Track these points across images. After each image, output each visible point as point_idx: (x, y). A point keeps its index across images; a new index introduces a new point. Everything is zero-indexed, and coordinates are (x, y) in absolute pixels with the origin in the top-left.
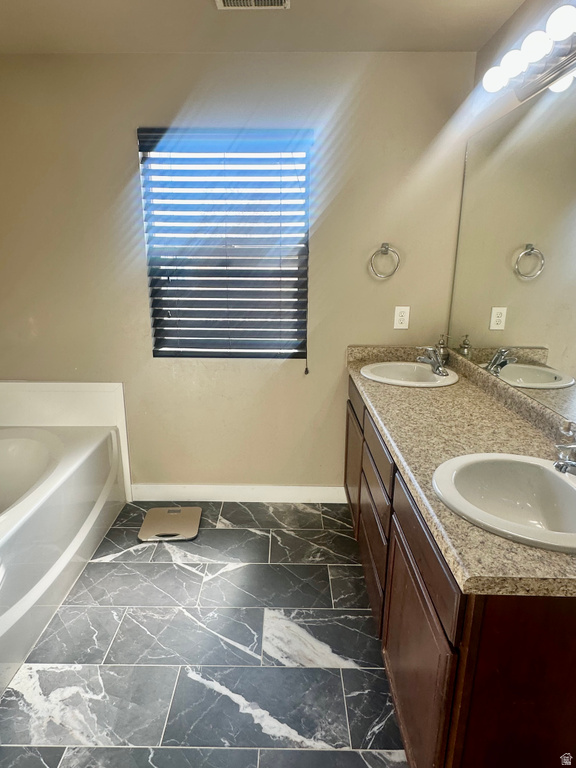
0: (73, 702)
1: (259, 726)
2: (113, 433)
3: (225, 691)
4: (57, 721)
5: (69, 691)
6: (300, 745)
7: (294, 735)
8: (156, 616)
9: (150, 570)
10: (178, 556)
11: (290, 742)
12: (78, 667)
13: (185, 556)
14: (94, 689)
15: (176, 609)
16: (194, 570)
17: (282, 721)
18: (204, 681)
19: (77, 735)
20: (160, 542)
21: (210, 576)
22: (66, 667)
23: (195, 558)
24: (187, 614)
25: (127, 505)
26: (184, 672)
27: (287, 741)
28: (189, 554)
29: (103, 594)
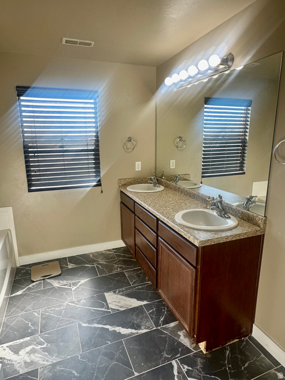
0: (33, 351)
1: (119, 333)
3: (100, 326)
4: (29, 361)
5: (28, 349)
6: (137, 333)
7: (134, 331)
8: (57, 309)
9: (44, 292)
10: (56, 283)
11: (134, 334)
12: (28, 338)
13: (59, 282)
14: (41, 343)
15: (65, 304)
16: (66, 287)
17: (128, 328)
18: (90, 325)
19: (42, 362)
20: (44, 279)
21: (75, 288)
22: (22, 340)
23: (65, 282)
24: (70, 304)
25: (17, 268)
26: (80, 325)
27: (132, 334)
28: (60, 281)
29: (25, 307)
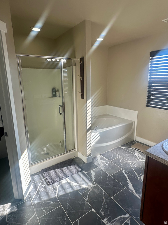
0: (103, 163)
1: (129, 185)
2: (133, 122)
3: (127, 177)
4: (99, 163)
5: (103, 161)
6: (134, 193)
7: (134, 191)
8: (124, 160)
9: (129, 153)
10: (137, 153)
11: (133, 192)
12: (107, 159)
13: (138, 154)
14: (107, 163)
15: (129, 161)
16: (138, 157)
17: (134, 188)
18: (125, 174)
19: (101, 167)
20: (135, 150)
21: (141, 160)
22: (105, 158)
23: (140, 156)
24: (130, 163)
25: (134, 140)
26: (122, 170)
27: (132, 191)
28: (139, 154)
29: (118, 152)
